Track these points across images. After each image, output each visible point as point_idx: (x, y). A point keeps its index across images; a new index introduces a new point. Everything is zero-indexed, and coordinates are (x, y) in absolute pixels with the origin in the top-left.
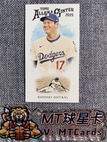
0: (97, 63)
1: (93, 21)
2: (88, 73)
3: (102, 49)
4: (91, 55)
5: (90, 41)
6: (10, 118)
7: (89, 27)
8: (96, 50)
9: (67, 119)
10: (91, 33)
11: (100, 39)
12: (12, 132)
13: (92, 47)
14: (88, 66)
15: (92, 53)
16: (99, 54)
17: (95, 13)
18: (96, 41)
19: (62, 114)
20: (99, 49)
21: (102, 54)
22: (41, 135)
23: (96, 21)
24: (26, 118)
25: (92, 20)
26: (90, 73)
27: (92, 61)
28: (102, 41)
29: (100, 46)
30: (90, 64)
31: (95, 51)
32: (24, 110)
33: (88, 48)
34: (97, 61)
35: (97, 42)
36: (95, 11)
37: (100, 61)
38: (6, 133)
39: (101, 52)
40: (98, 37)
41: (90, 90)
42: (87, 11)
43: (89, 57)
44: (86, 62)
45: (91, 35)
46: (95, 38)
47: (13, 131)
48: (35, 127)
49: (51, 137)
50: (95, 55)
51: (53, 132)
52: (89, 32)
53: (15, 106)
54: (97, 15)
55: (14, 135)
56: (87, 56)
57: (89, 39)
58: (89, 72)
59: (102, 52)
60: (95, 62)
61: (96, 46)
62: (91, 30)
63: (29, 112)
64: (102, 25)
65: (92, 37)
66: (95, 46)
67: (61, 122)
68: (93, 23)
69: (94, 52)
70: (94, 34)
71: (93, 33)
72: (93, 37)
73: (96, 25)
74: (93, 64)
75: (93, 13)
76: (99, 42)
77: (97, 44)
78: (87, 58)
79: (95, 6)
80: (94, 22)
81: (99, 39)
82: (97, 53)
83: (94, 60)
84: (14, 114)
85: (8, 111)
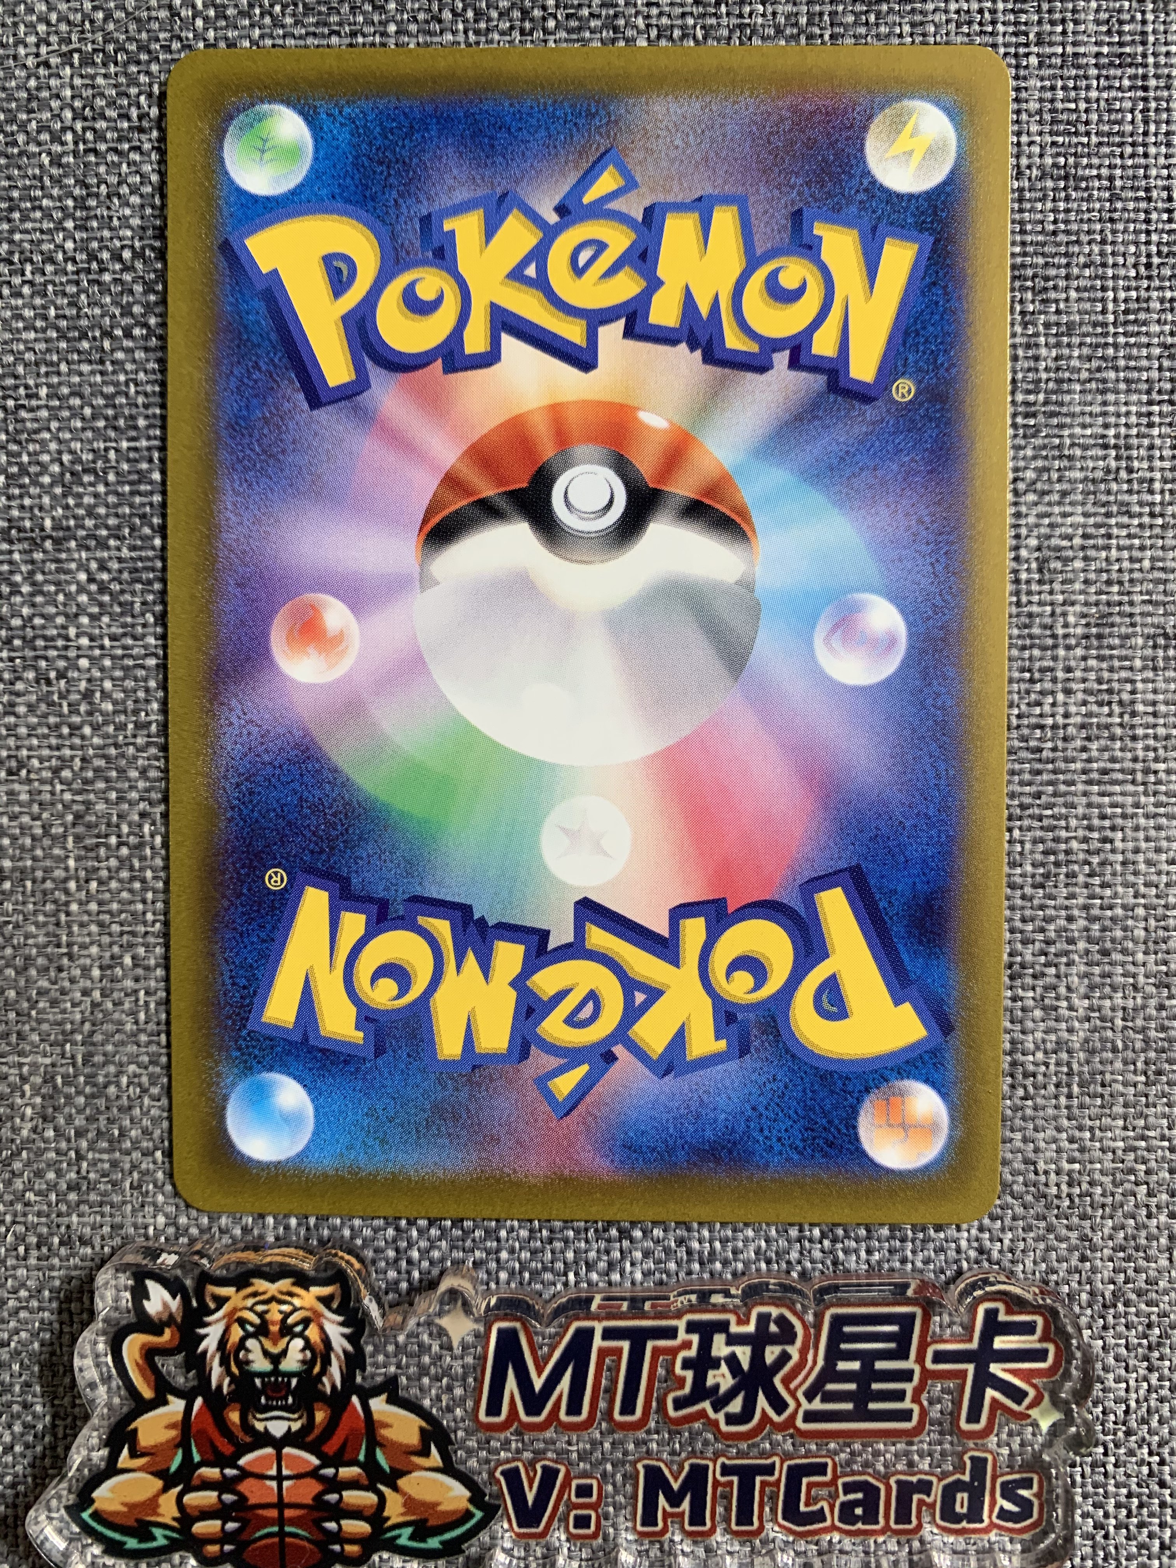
0: (1119, 934)
1: (1077, 541)
2: (1030, 1024)
3: (1157, 805)
4: (1057, 864)
5: (1054, 727)
6: (188, 1365)
7: (1046, 597)
8: (1103, 817)
9: (712, 1377)
10: (1061, 652)
11: (1140, 708)
12: (208, 1498)
13: (1072, 783)
14: (1029, 958)
15: (1074, 845)
16: (1137, 851)
17: (1099, 474)
18: (1108, 727)
19: (672, 1333)
20: (1137, 805)
21: (1158, 850)
22: (482, 1525)
23: (1108, 548)
24: (335, 1370)
25: (1070, 538)
26: (1052, 1024)
27: (1070, 919)
28: (1161, 731)
29: (1146, 771)
30: (1048, 943)
31: (1096, 822)
32: (320, 1299)
33: (1038, 795)
34: (1119, 911)
35: (1112, 738)
36: (1101, 453)
37: (1141, 911)
38: (152, 1504)
39: (1153, 833)
40: (1126, 697)
41: (1053, 1176)
42: (1029, 452)
43: (1046, 876)
44: (1018, 924)
45: (1060, 675)
46: (1100, 704)
47: (223, 1485)
48: (426, 1453)
49: (571, 1538)
50: (1095, 860)
51: (584, 1491)
52: (1044, 648)
53: (239, 1263)
54: (1114, 486)
55: (231, 1526)
56: (1029, 868)
57: (1047, 709)
58: (1038, 1013)
59: (1159, 828)
60: (1092, 919)
61: (1104, 772)
62: (1060, 631)
63: (367, 1314)
64: (1157, 582)
65: (1068, 692)
66: (1095, 776)
67: (662, 1403)
68: (1078, 564)
69: (1090, 828)
70: (1092, 663)
71: (1079, 652)
72: (1080, 696)
73: (1109, 583)
74: (1082, 945)
75: (1078, 475)
76: (1134, 738)
77: (1113, 760)
78: (1028, 890)
79: (1097, 409)
80: (1092, 553)
81: (1133, 714)
82: (1119, 844)
83: (1086, 907)
84: (227, 1331)
85: (175, 1304)
